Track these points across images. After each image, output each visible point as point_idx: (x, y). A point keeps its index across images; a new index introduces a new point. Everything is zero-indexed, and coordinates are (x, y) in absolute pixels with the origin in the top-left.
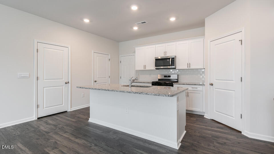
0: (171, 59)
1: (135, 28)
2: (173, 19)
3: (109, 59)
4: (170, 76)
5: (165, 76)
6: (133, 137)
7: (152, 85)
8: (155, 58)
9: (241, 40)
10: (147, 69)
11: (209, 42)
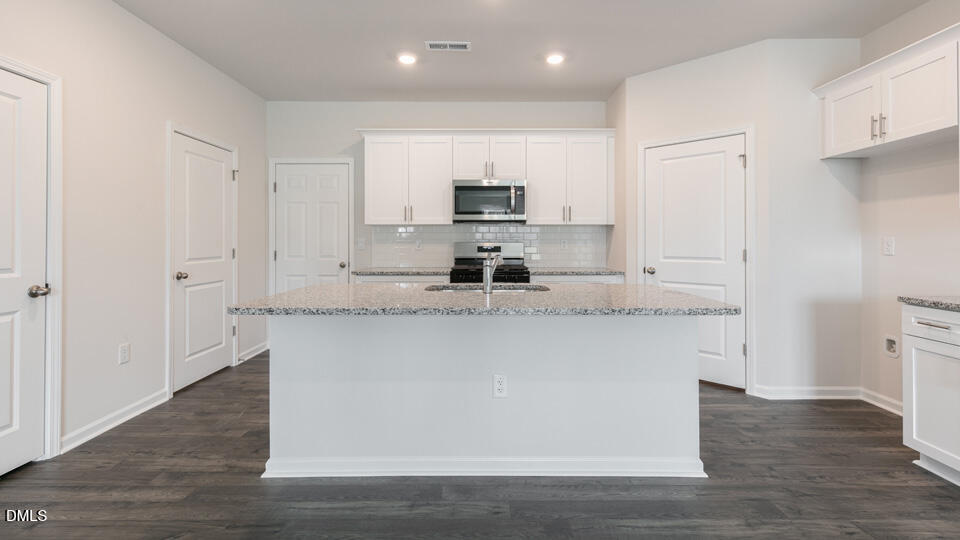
0: (513, 191)
1: (407, 60)
2: (555, 60)
3: (234, 172)
5: (481, 249)
6: (543, 482)
7: (451, 282)
8: (454, 181)
9: (744, 156)
10: (418, 220)
11: (641, 149)
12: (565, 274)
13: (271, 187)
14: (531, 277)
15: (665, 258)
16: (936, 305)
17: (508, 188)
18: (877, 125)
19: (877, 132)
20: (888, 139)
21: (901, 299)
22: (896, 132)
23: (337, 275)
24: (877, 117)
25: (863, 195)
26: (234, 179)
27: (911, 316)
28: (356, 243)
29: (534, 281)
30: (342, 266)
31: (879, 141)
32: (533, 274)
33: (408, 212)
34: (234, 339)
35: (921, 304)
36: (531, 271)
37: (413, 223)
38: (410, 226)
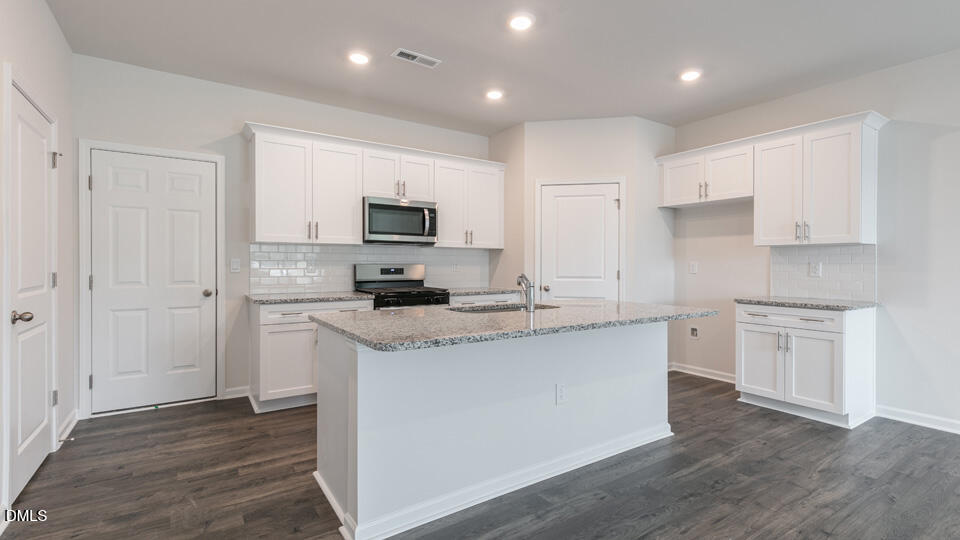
0: (426, 212)
3: (55, 154)
4: (402, 269)
5: (384, 271)
8: (367, 198)
9: (618, 200)
10: (323, 239)
11: (538, 186)
12: (479, 294)
13: (84, 183)
14: (451, 298)
15: (558, 277)
16: (759, 303)
17: (421, 210)
18: (703, 189)
19: (703, 193)
20: (709, 200)
21: (736, 300)
22: (714, 196)
23: (199, 307)
24: (703, 184)
25: (676, 233)
26: (54, 165)
27: (741, 311)
28: (228, 264)
29: (454, 302)
30: (207, 294)
31: (703, 200)
32: (453, 295)
33: (312, 229)
34: (54, 410)
35: (750, 303)
36: (451, 293)
37: (318, 242)
38: (317, 245)
